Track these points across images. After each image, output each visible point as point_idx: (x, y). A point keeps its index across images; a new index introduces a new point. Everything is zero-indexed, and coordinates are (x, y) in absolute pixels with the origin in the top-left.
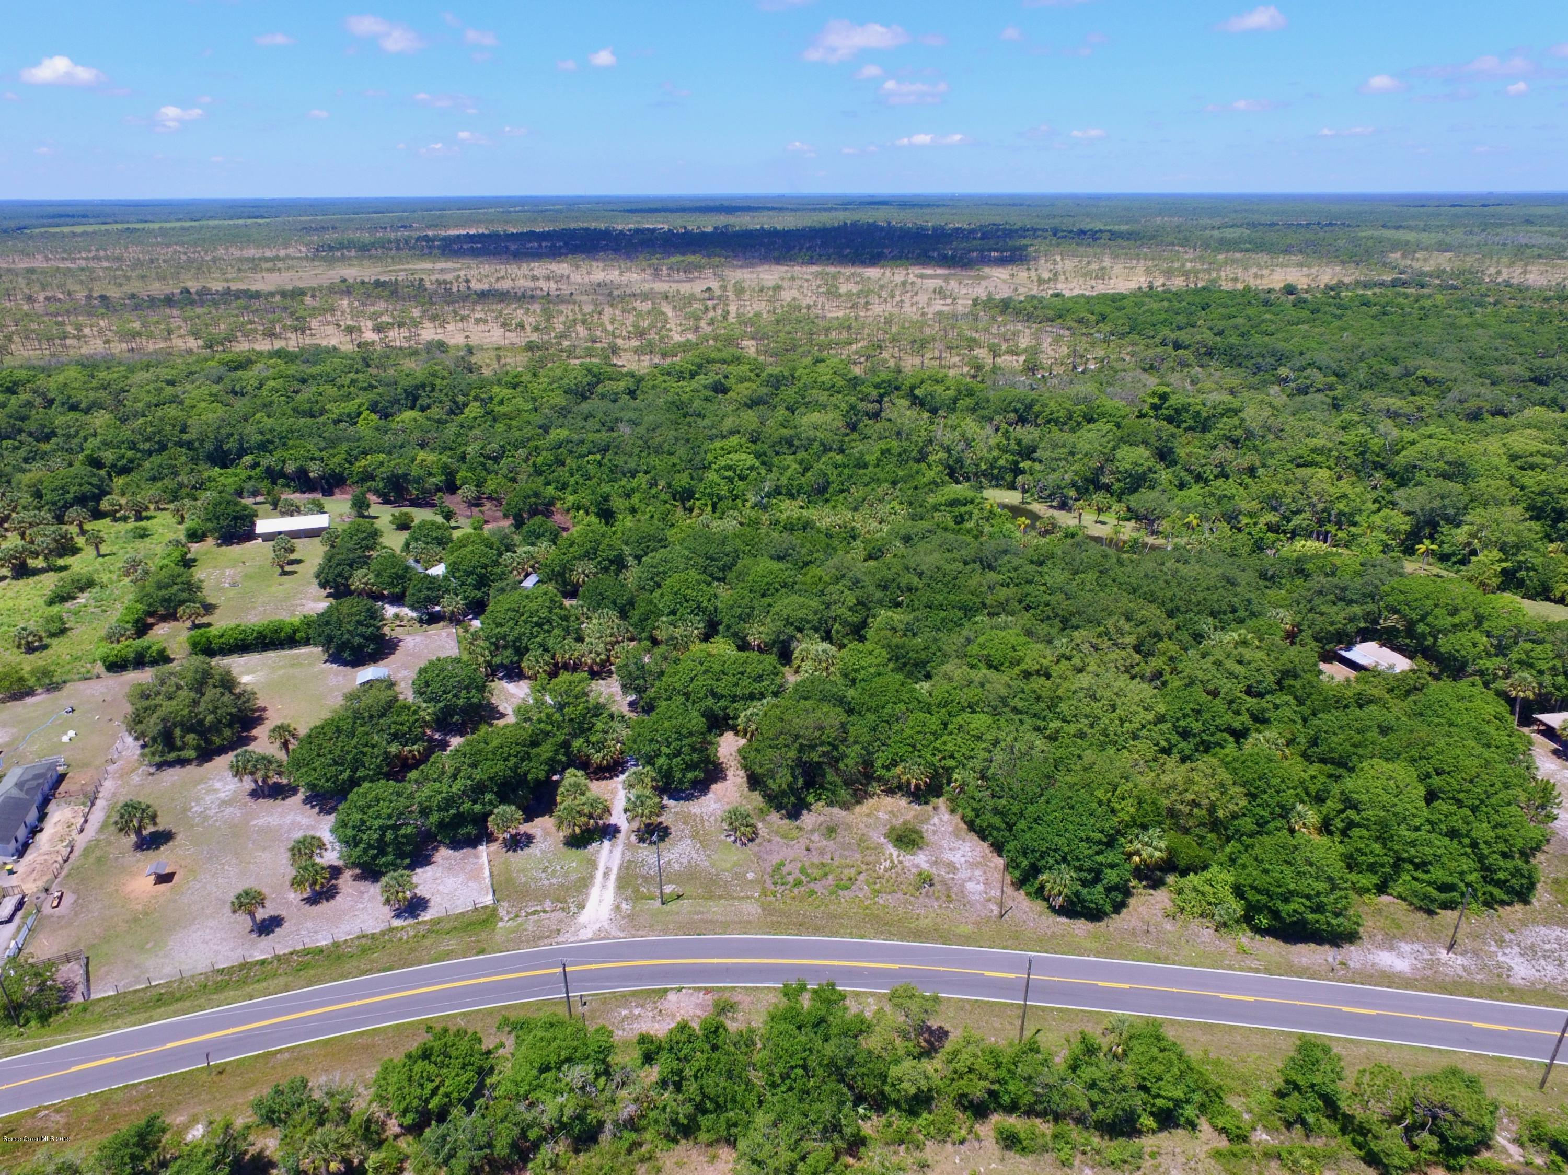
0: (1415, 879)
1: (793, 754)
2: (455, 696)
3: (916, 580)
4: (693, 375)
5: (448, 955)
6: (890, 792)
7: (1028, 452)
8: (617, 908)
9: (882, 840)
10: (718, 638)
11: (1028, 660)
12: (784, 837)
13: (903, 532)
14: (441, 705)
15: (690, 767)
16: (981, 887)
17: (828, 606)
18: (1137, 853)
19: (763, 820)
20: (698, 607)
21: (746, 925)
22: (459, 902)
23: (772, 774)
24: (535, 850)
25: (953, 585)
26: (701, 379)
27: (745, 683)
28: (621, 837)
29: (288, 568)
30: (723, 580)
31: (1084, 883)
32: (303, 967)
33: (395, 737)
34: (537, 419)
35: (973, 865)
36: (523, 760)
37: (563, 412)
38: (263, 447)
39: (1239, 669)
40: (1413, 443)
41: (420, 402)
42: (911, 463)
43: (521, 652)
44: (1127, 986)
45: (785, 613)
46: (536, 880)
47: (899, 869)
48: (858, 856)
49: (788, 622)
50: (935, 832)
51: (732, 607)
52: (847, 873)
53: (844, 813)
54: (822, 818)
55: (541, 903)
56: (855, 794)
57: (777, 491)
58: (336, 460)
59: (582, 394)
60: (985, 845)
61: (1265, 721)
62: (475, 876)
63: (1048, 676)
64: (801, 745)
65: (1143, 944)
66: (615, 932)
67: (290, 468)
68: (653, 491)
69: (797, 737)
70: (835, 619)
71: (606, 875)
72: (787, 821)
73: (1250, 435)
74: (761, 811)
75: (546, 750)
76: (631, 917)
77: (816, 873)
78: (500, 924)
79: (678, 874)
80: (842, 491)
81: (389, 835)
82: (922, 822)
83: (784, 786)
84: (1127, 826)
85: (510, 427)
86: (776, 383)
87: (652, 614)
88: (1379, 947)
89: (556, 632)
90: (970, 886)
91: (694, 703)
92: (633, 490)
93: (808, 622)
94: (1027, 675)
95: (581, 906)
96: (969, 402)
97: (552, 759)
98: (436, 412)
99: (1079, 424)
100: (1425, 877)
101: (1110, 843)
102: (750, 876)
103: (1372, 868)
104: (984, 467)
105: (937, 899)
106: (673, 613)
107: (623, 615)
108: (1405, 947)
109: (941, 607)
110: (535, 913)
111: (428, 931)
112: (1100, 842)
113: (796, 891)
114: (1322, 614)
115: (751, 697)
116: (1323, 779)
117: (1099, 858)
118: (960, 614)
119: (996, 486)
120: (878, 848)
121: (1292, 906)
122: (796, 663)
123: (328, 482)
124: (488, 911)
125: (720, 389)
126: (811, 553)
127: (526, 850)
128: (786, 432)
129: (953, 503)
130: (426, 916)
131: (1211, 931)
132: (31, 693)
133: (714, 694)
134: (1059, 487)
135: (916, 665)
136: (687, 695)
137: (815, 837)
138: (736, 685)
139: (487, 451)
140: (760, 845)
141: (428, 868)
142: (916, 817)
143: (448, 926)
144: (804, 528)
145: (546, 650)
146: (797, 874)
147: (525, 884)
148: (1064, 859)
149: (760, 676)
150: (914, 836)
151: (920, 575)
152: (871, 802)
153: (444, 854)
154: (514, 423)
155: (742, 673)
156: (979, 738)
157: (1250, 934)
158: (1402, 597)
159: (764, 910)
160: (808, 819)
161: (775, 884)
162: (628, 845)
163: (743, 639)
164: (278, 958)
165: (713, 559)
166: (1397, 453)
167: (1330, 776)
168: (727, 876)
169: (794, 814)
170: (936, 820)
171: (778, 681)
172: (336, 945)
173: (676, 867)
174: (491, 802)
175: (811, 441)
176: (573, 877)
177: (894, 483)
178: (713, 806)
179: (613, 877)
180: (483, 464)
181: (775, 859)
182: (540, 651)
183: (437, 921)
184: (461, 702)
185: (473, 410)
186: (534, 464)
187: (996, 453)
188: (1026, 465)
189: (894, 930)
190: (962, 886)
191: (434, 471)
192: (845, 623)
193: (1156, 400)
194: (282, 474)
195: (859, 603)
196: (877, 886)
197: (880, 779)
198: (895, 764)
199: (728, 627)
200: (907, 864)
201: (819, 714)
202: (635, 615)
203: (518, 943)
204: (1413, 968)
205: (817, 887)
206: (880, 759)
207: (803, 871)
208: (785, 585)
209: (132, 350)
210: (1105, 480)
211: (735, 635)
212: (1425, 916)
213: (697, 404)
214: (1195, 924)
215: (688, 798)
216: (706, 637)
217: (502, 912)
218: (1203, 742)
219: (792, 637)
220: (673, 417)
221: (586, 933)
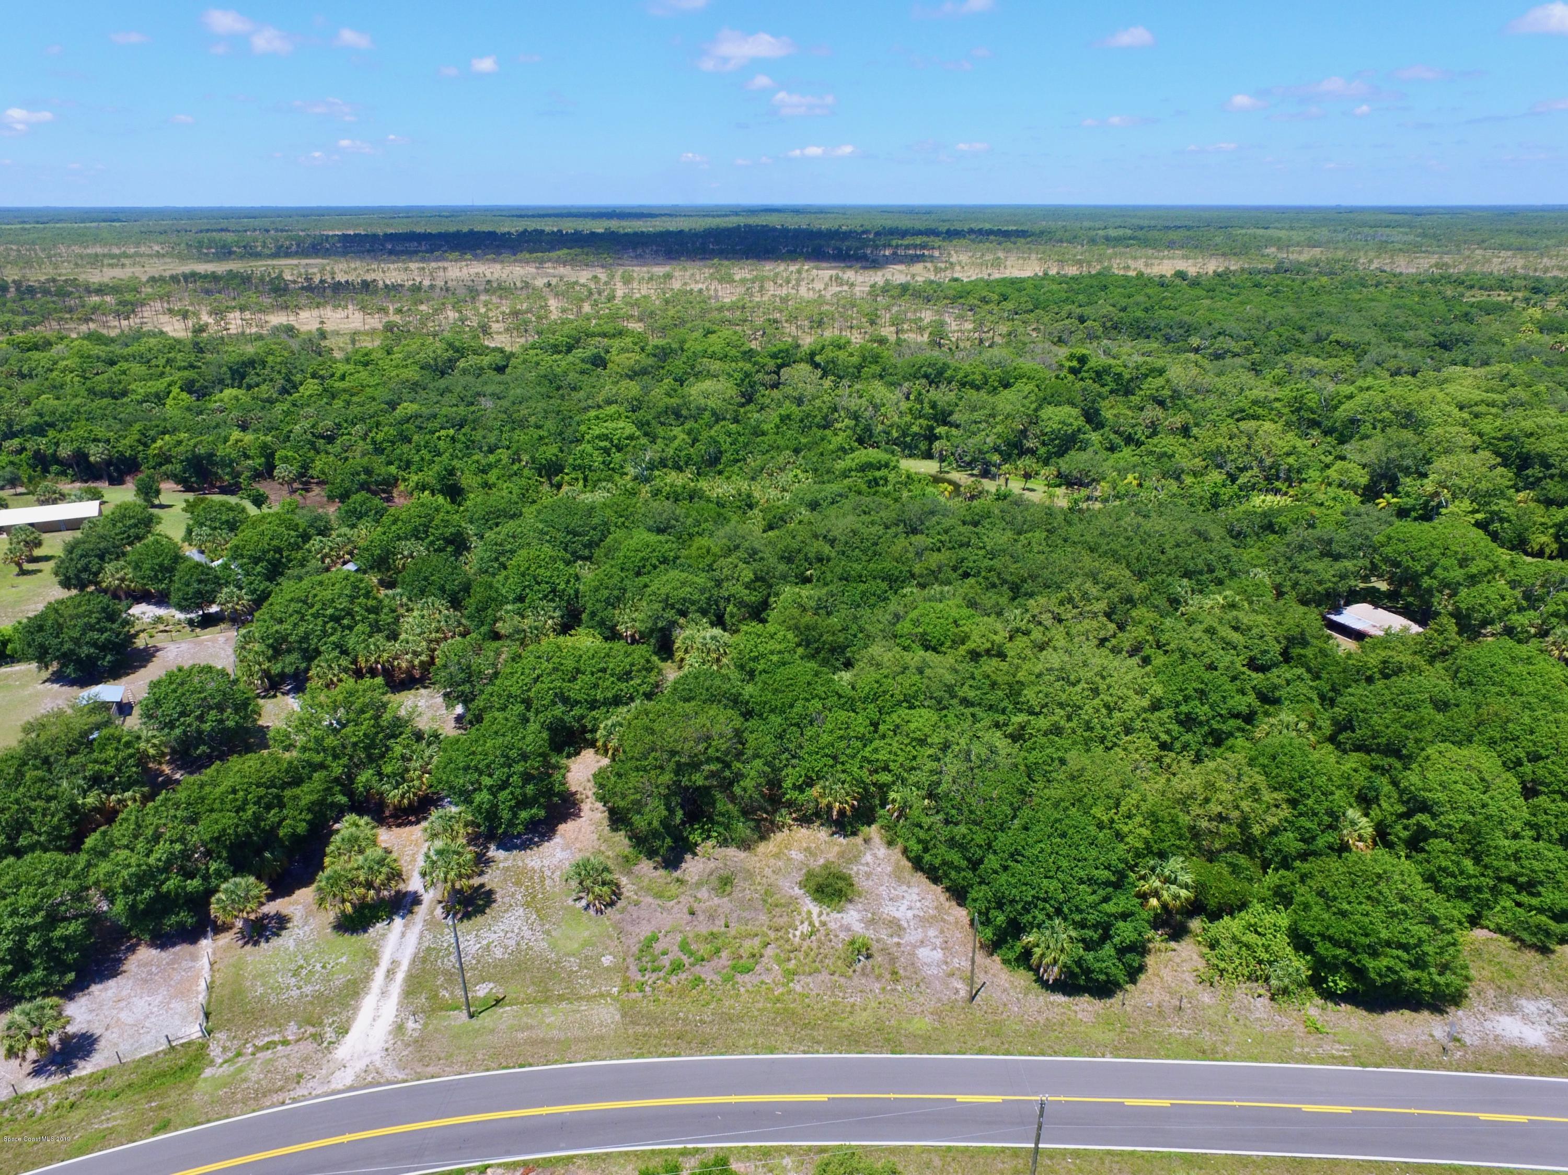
0: (1519, 904)
1: (667, 778)
2: (201, 718)
3: (827, 549)
4: (569, 350)
5: (105, 1138)
6: (805, 820)
7: (943, 417)
8: (399, 1028)
9: (797, 891)
10: (581, 630)
11: (975, 636)
12: (659, 895)
13: (808, 497)
14: (177, 732)
15: (523, 803)
16: (938, 955)
17: (719, 584)
18: (1156, 894)
19: (629, 873)
20: (554, 591)
21: (595, 1044)
22: (146, 1039)
23: (638, 807)
24: (286, 941)
25: (873, 551)
26: (578, 353)
27: (608, 683)
28: (421, 911)
29: (27, 566)
30: (588, 558)
31: (1089, 945)
33: (96, 781)
34: (383, 394)
35: (925, 921)
36: (268, 807)
37: (415, 387)
38: (39, 430)
39: (1235, 637)
40: (1350, 397)
41: (247, 380)
42: (815, 429)
43: (310, 655)
44: (1166, 1103)
45: (663, 591)
46: (280, 989)
47: (821, 935)
48: (763, 918)
49: (667, 604)
50: (868, 875)
51: (597, 590)
52: (750, 945)
53: (742, 855)
54: (712, 865)
55: (282, 1028)
56: (757, 828)
57: (663, 463)
58: (126, 442)
59: (442, 369)
60: (939, 889)
61: (1276, 701)
62: (183, 992)
63: (1002, 656)
64: (678, 764)
65: (1177, 1029)
66: (391, 1072)
67: (65, 451)
68: (515, 467)
69: (673, 753)
70: (728, 600)
71: (390, 974)
72: (661, 872)
73: (1176, 395)
74: (627, 859)
75: (307, 793)
76: (419, 1043)
77: (704, 949)
78: (208, 1072)
79: (500, 965)
80: (738, 461)
81: (32, 941)
82: (850, 861)
83: (656, 824)
84: (1138, 855)
85: (348, 403)
86: (664, 354)
87: (494, 601)
88: (1495, 1008)
89: (359, 627)
90: (924, 953)
91: (537, 712)
92: (490, 466)
93: (693, 603)
94: (975, 656)
95: (343, 1030)
96: (877, 369)
97: (321, 803)
98: (265, 390)
99: (995, 389)
100: (1535, 901)
101: (1119, 883)
102: (607, 960)
103: (1463, 894)
104: (895, 434)
105: (879, 978)
106: (521, 599)
107: (455, 603)
108: (1530, 1007)
109: (860, 579)
110: (267, 1047)
111: (84, 1095)
112: (1108, 883)
113: (673, 979)
114: (1307, 572)
115: (617, 701)
116: (1365, 772)
117: (1110, 908)
118: (884, 585)
119: (910, 456)
120: (791, 905)
121: (1384, 962)
122: (679, 655)
123: (117, 469)
124: (192, 1051)
125: (599, 362)
126: (698, 523)
127: (275, 942)
128: (674, 401)
129: (863, 468)
130: (85, 1069)
131: (1265, 1001)
133: (565, 700)
134: (980, 451)
135: (832, 650)
136: (527, 703)
137: (703, 893)
138: (596, 686)
139: (320, 430)
140: (624, 910)
141: (112, 983)
142: (841, 855)
143: (118, 1082)
144: (691, 498)
145: (345, 652)
146: (676, 953)
147: (260, 1000)
148: (1059, 912)
149: (628, 673)
150: (841, 884)
151: (832, 542)
152: (779, 837)
153: (145, 954)
154: (355, 399)
155: (604, 670)
156: (922, 742)
157: (1319, 1001)
158: (1402, 547)
159: (624, 1016)
160: (692, 867)
161: (643, 970)
162: (431, 924)
163: (613, 629)
165: (575, 534)
166: (1336, 408)
167: (1374, 768)
168: (572, 963)
169: (672, 862)
170: (868, 858)
171: (652, 678)
173: (498, 953)
174: (218, 873)
175: (702, 410)
176: (339, 980)
177: (797, 451)
178: (560, 855)
179: (400, 976)
180: (312, 444)
181: (645, 931)
182: (336, 653)
183: (103, 1076)
184: (207, 727)
185: (310, 387)
186: (374, 442)
187: (908, 418)
188: (940, 430)
189: (818, 1034)
190: (913, 954)
191: (251, 453)
192: (741, 604)
193: (1075, 363)
194: (56, 460)
195: (757, 579)
196: (792, 965)
197: (790, 804)
198: (810, 783)
199: (593, 614)
200: (832, 926)
201: (702, 719)
202: (471, 603)
203: (226, 1105)
204: (1551, 1038)
205: (706, 972)
206: (791, 776)
207: (684, 947)
208: (665, 561)
210: (1029, 444)
211: (602, 623)
212: (1539, 957)
213: (572, 376)
214: (1242, 991)
215: (524, 846)
216: (565, 628)
217: (215, 1050)
218: (1212, 732)
219: (673, 623)
220: (544, 390)
221: (342, 1079)
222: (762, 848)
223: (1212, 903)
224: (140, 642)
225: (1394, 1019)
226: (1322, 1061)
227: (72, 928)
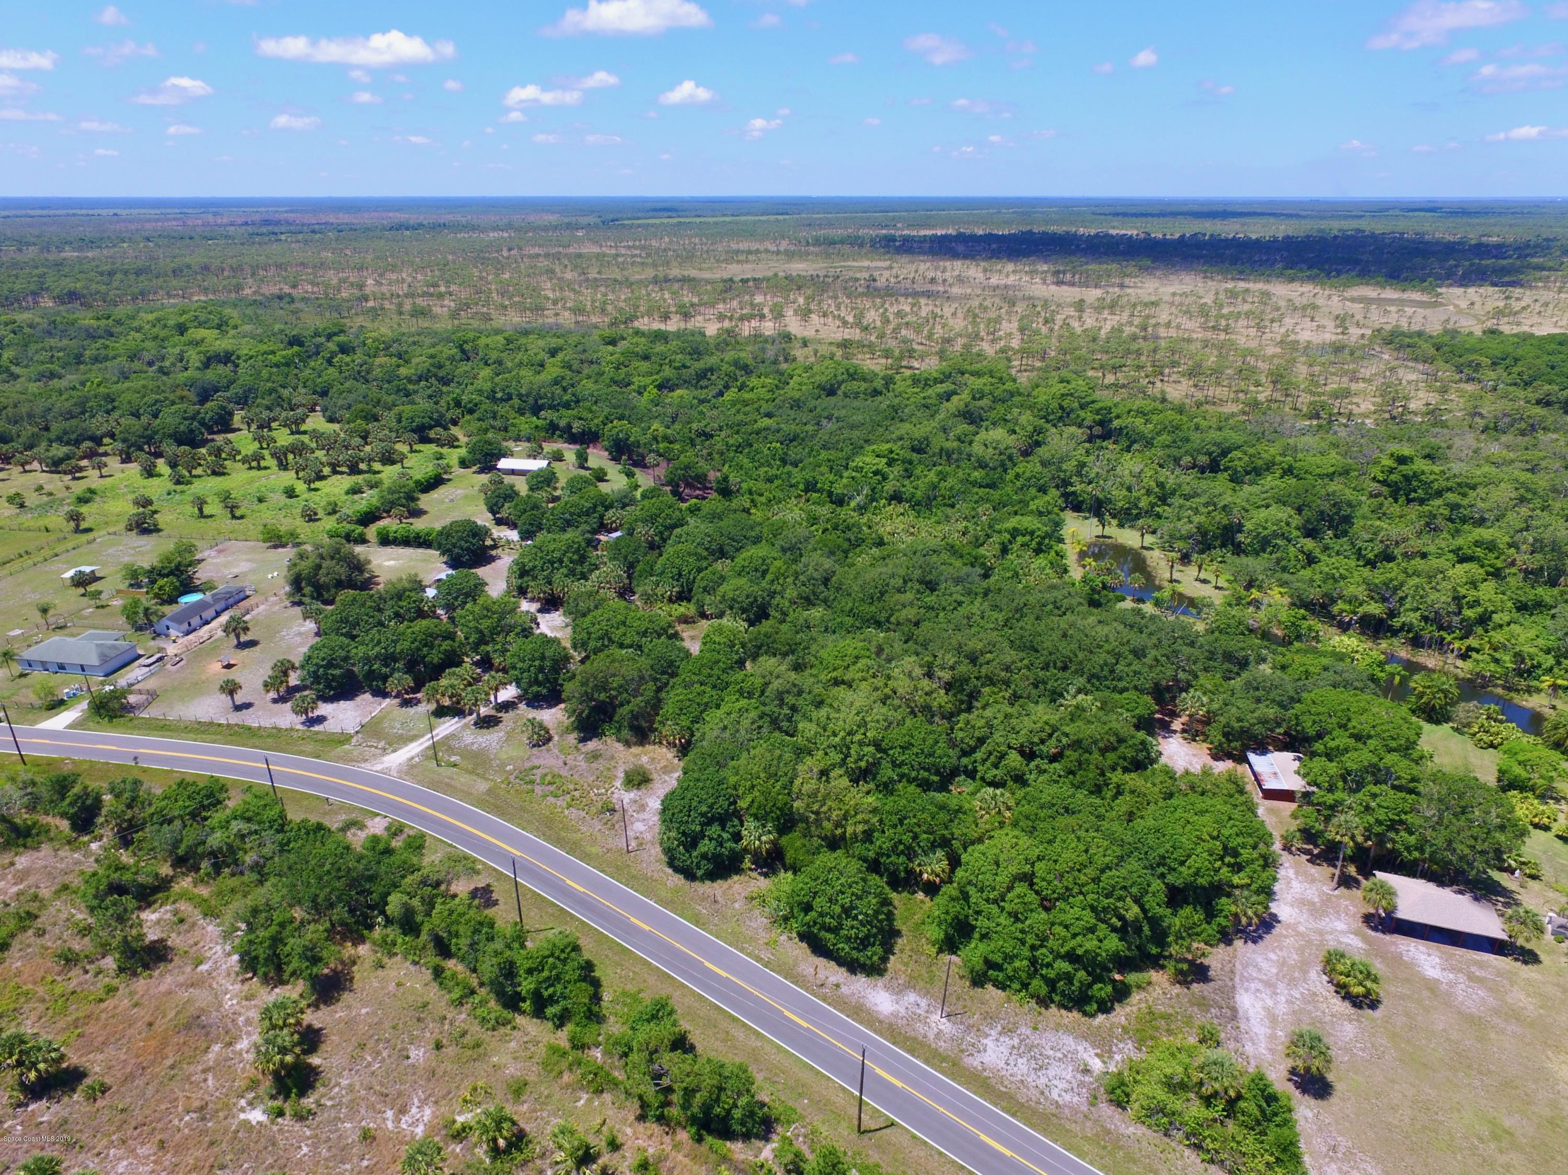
5: (301, 753)
8: (412, 759)
9: (622, 775)
12: (562, 750)
19: (562, 736)
21: (466, 795)
22: (339, 727)
24: (412, 710)
28: (468, 719)
32: (236, 733)
36: (425, 646)
44: (647, 928)
46: (392, 727)
47: (606, 796)
48: (592, 779)
50: (664, 782)
53: (621, 749)
54: (601, 747)
55: (379, 741)
62: (364, 715)
65: (701, 908)
66: (393, 772)
71: (431, 738)
72: (576, 741)
74: (566, 730)
76: (412, 767)
77: (548, 780)
78: (345, 746)
79: (471, 752)
82: (663, 772)
88: (886, 988)
95: (394, 751)
102: (510, 768)
105: (605, 825)
107: (631, 569)
108: (911, 998)
110: (369, 746)
111: (307, 736)
113: (524, 786)
120: (612, 779)
124: (348, 737)
127: (408, 709)
130: (316, 728)
131: (769, 921)
132: (283, 546)
137: (581, 757)
140: (540, 751)
141: (348, 703)
142: (665, 767)
143: (320, 737)
146: (538, 777)
147: (384, 728)
150: (645, 781)
153: (368, 696)
159: (490, 790)
160: (592, 745)
161: (517, 778)
162: (465, 725)
164: (228, 725)
168: (496, 763)
169: (586, 739)
170: (677, 774)
172: (260, 728)
173: (475, 747)
176: (413, 733)
178: (546, 717)
179: (434, 740)
181: (536, 762)
183: (318, 733)
189: (550, 833)
190: (633, 823)
191: (659, 439)
196: (576, 802)
197: (657, 731)
200: (617, 795)
203: (339, 759)
204: (895, 1015)
205: (538, 790)
207: (544, 776)
209: (577, 322)
210: (1241, 538)
212: (968, 984)
214: (760, 912)
215: (537, 708)
216: (678, 600)
217: (354, 740)
221: (379, 767)
222: (635, 750)
223: (788, 862)
224: (494, 553)
225: (821, 962)
226: (749, 955)
227: (337, 672)
